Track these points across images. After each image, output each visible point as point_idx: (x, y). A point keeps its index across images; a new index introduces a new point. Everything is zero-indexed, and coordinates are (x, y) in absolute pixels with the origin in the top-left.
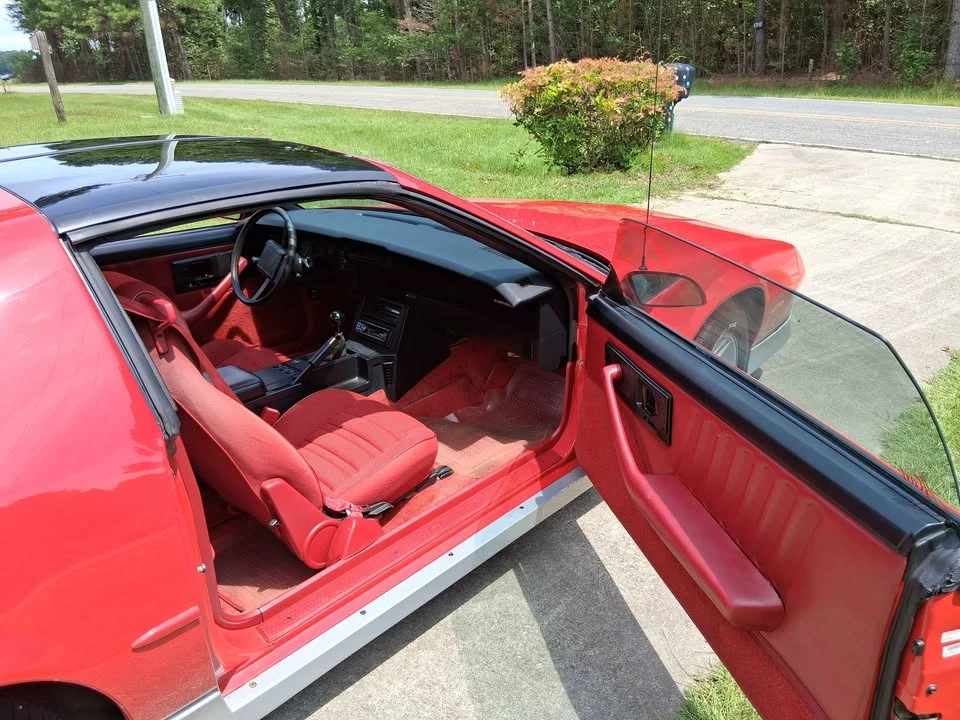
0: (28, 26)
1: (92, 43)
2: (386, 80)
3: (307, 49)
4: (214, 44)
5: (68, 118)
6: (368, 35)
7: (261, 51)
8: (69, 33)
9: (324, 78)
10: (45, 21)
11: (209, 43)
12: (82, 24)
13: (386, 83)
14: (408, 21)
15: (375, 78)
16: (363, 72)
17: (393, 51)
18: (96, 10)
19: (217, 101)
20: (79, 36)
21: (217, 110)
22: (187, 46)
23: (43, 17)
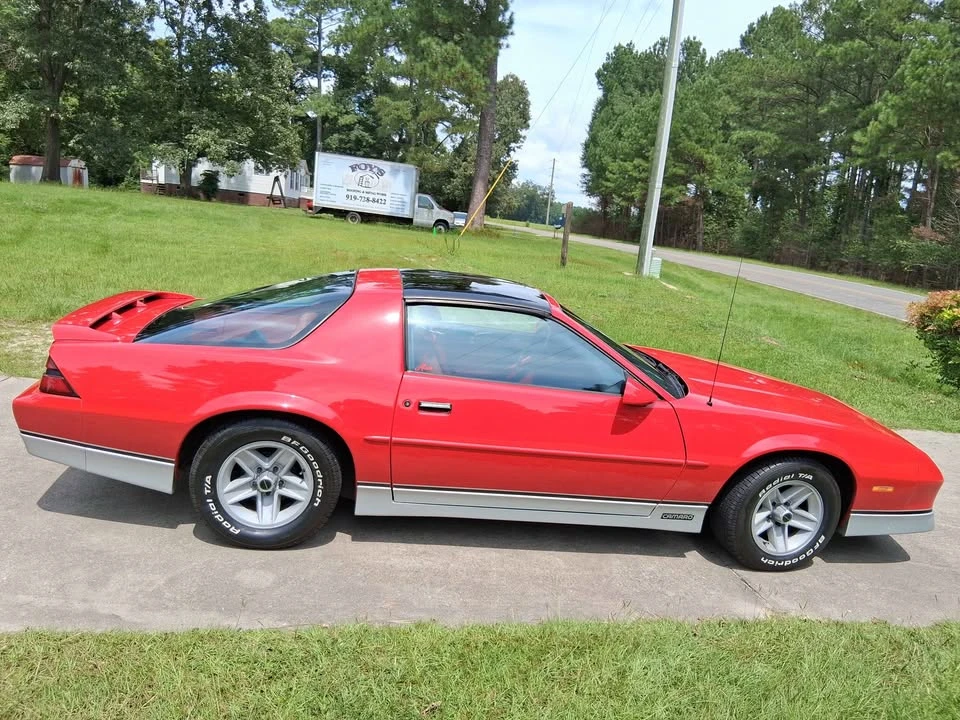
0: (591, 191)
1: (633, 209)
2: (886, 281)
3: (814, 241)
4: (731, 224)
5: (568, 264)
6: (876, 237)
7: (772, 236)
8: (617, 200)
9: (825, 269)
10: (604, 189)
11: (729, 223)
12: (630, 194)
13: (885, 284)
14: (924, 230)
15: (876, 278)
16: (864, 269)
17: (900, 254)
18: (643, 185)
19: (702, 273)
20: (623, 203)
21: (696, 279)
22: (708, 223)
23: (603, 185)
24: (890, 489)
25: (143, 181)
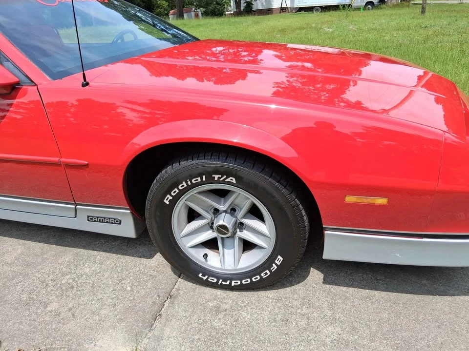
24: (382, 201)
25: (227, 13)
